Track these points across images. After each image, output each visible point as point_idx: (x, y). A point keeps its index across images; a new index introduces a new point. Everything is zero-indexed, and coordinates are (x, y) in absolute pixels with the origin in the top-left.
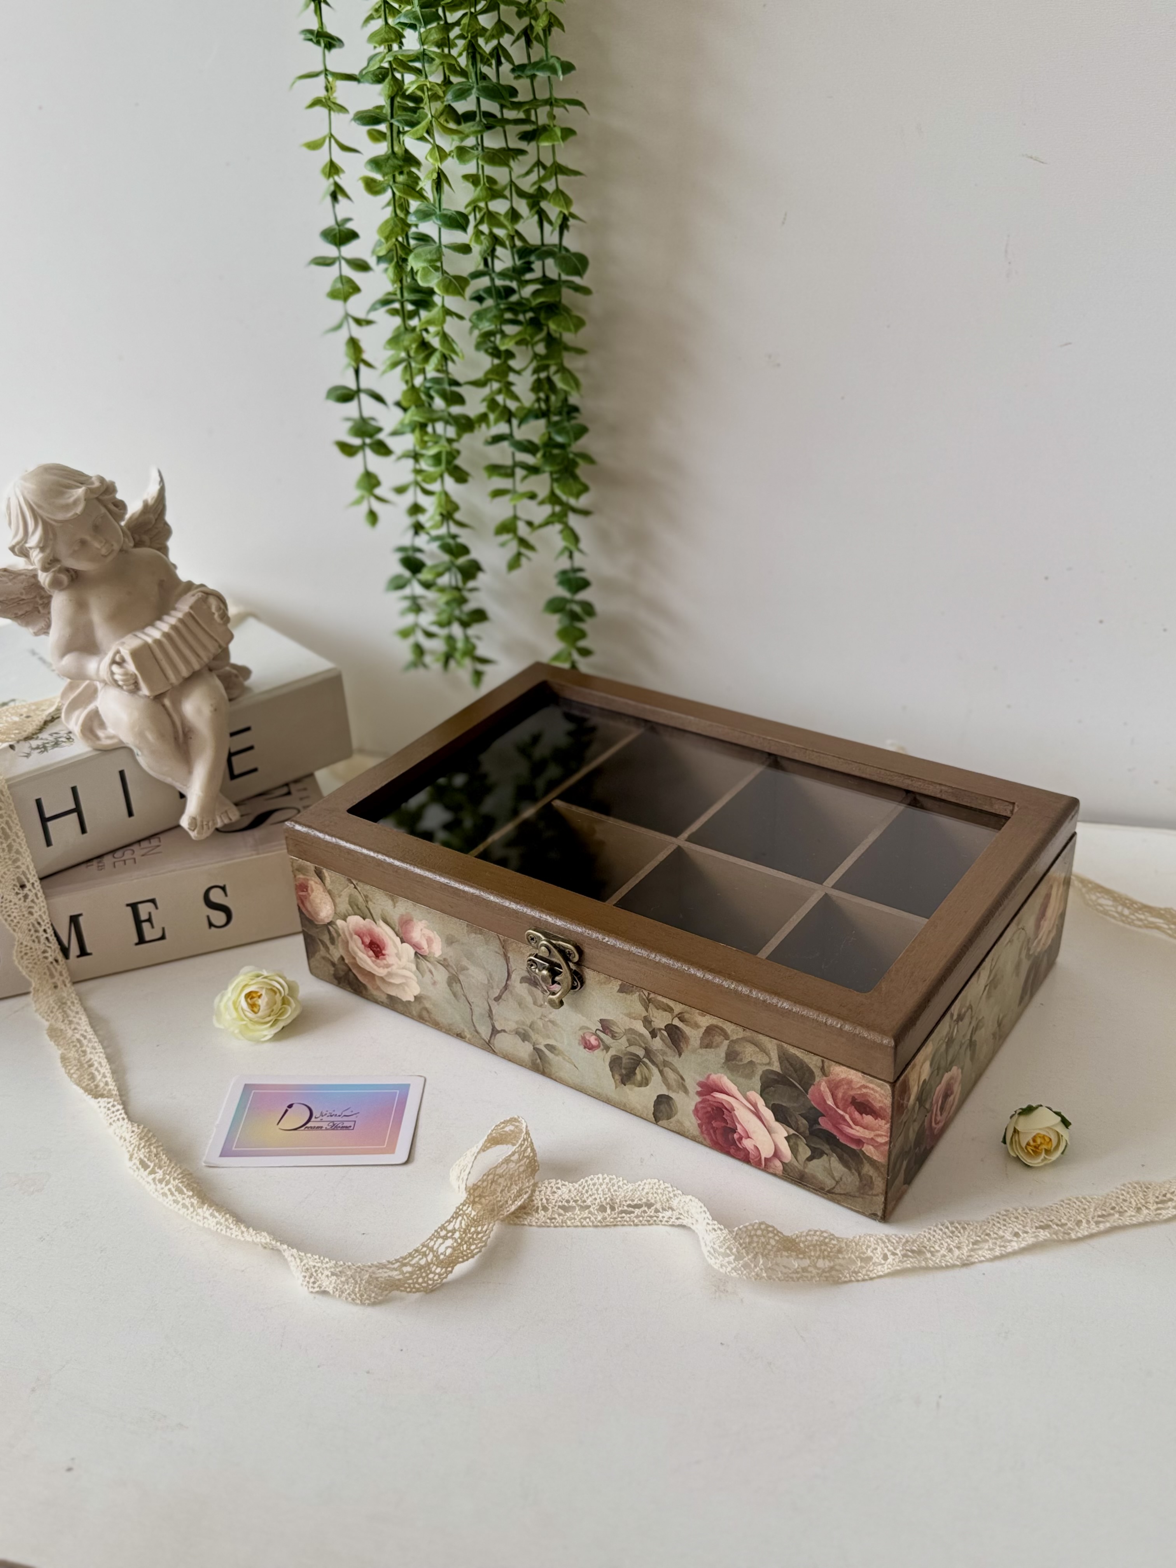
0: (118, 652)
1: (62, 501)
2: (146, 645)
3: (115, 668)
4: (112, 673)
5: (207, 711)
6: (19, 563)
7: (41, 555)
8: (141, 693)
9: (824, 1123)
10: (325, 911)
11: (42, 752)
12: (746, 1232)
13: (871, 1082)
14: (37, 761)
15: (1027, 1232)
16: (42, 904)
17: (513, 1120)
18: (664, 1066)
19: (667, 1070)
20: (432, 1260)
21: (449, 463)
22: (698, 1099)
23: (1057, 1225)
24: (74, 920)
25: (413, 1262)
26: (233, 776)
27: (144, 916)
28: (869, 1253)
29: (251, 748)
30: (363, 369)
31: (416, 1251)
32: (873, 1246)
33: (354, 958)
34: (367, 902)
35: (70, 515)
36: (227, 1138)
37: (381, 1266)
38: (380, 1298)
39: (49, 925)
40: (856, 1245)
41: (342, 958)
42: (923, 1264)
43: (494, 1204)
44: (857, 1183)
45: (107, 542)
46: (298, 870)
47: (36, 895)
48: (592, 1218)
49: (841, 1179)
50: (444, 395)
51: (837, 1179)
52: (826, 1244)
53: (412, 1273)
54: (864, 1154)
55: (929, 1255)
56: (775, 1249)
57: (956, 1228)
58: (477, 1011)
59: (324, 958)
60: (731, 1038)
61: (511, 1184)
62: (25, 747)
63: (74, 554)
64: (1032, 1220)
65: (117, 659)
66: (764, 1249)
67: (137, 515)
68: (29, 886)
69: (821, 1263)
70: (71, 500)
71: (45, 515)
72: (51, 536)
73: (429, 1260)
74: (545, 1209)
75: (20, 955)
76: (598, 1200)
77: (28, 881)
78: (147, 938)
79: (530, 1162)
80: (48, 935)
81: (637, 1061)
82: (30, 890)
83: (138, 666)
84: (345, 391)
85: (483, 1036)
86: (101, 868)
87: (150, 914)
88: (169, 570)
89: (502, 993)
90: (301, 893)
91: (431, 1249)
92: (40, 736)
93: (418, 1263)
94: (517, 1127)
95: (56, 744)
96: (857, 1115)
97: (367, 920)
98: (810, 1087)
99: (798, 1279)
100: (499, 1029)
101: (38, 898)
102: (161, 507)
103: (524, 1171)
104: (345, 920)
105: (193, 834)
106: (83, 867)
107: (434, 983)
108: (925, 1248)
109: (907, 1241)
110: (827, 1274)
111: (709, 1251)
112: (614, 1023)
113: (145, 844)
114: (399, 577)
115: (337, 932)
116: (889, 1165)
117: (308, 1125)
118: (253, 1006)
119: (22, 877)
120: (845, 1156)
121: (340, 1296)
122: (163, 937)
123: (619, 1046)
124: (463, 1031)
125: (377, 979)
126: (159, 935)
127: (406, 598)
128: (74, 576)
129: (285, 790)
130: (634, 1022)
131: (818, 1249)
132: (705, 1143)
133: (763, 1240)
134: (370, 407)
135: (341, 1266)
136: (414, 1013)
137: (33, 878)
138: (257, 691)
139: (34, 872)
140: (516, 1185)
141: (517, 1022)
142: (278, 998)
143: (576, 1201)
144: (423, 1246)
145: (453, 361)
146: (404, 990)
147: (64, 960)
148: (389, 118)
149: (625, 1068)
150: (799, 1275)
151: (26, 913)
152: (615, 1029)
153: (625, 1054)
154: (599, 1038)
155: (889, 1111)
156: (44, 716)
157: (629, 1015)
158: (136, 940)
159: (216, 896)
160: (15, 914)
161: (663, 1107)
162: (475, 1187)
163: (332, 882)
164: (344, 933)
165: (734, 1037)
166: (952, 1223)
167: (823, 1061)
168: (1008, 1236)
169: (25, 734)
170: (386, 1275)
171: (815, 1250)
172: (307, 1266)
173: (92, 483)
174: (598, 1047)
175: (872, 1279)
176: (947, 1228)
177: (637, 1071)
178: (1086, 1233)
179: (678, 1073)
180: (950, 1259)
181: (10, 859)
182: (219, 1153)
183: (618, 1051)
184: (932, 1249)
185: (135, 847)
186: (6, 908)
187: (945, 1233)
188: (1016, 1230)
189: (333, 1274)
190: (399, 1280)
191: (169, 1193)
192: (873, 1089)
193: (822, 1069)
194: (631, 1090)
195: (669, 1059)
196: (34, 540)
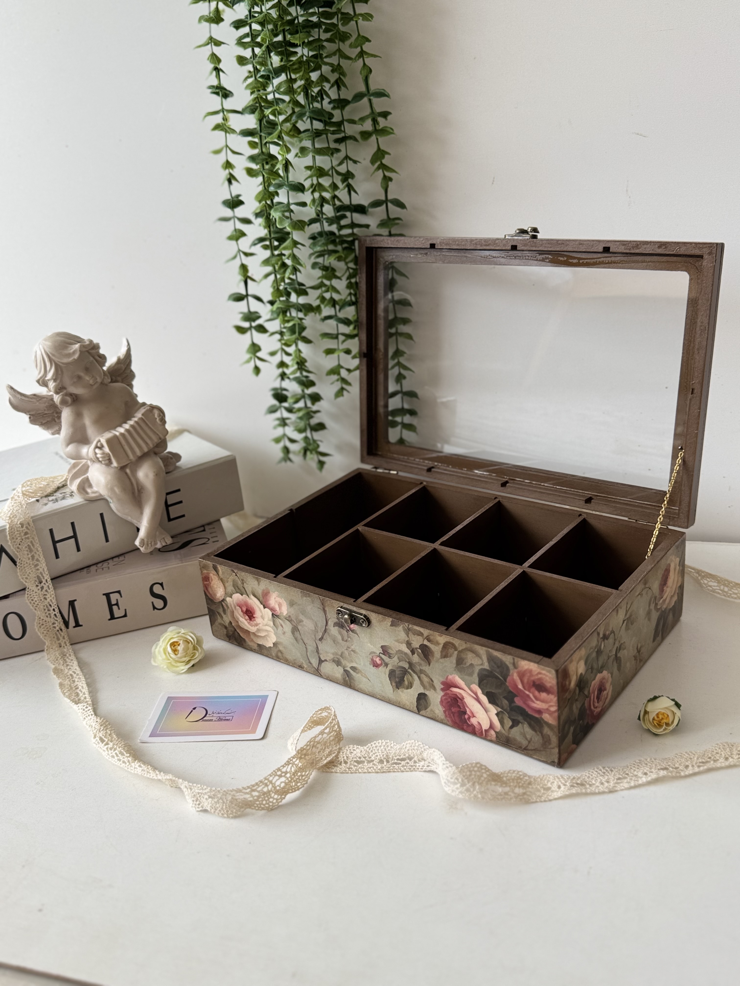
0: (99, 441)
1: (66, 352)
2: (115, 436)
3: (97, 451)
4: (96, 454)
5: (151, 475)
6: (42, 391)
7: (54, 384)
8: (112, 466)
9: (518, 701)
10: (219, 593)
11: (55, 502)
12: (467, 768)
13: (543, 669)
14: (51, 507)
15: (652, 772)
16: (52, 593)
17: (326, 709)
18: (421, 673)
19: (423, 676)
20: (271, 789)
21: (300, 333)
22: (442, 694)
23: (673, 768)
24: (72, 603)
25: (259, 789)
26: (170, 520)
27: (114, 602)
28: (549, 785)
29: (181, 502)
30: (249, 281)
31: (261, 782)
32: (552, 781)
33: (238, 622)
34: (243, 583)
35: (71, 359)
36: (155, 726)
37: (239, 791)
38: (239, 813)
39: (56, 606)
40: (541, 780)
41: (231, 623)
42: (584, 791)
43: (313, 760)
44: (541, 741)
45: (93, 377)
46: (203, 567)
47: (48, 586)
48: (375, 768)
49: (531, 739)
50: (296, 291)
51: (529, 739)
52: (521, 779)
53: (259, 797)
54: (543, 720)
55: (588, 786)
56: (486, 780)
57: (607, 770)
58: (310, 648)
59: (220, 624)
60: (459, 650)
61: (325, 748)
62: (45, 500)
63: (74, 384)
64: (656, 765)
65: (99, 445)
66: (479, 779)
67: (113, 365)
68: (44, 581)
69: (517, 790)
70: (72, 351)
71: (56, 360)
72: (60, 372)
73: (270, 789)
74: (346, 763)
75: (39, 625)
76: (379, 757)
77: (44, 578)
78: (116, 616)
79: (337, 734)
80: (56, 613)
81: (404, 672)
82: (45, 584)
83: (111, 449)
84: (239, 295)
85: (314, 665)
86: (88, 573)
87: (117, 600)
88: (133, 397)
89: (323, 635)
90: (206, 583)
91: (271, 782)
92: (55, 494)
93: (262, 790)
94: (329, 713)
95: (64, 498)
96: (536, 693)
97: (244, 595)
98: (507, 677)
99: (502, 799)
100: (323, 659)
101: (49, 589)
102: (128, 361)
103: (333, 740)
104: (231, 597)
105: (142, 549)
106: (78, 572)
107: (284, 633)
108: (586, 782)
109: (574, 778)
110: (521, 797)
111: (445, 783)
112: (390, 648)
113: (116, 559)
114: (274, 406)
115: (227, 606)
116: (559, 726)
117: (204, 719)
118: (175, 651)
119: (40, 575)
120: (532, 723)
121: (214, 812)
122: (125, 616)
123: (393, 662)
124: (302, 663)
125: (251, 634)
126: (123, 614)
127: (278, 419)
128: (75, 399)
129: (202, 529)
130: (401, 645)
131: (515, 781)
132: (448, 723)
133: (478, 773)
134: (255, 306)
135: (214, 791)
136: (274, 654)
137: (47, 577)
138: (184, 468)
139: (47, 573)
140: (328, 748)
141: (333, 654)
142: (190, 646)
143: (365, 758)
144: (265, 779)
145: (300, 271)
146: (267, 640)
147: (65, 629)
148: (259, 132)
149: (398, 678)
150: (502, 797)
151: (42, 598)
152: (390, 651)
153: (397, 668)
154: (381, 659)
155: (556, 688)
156: (57, 484)
157: (397, 641)
158: (109, 617)
159: (157, 589)
160: (36, 599)
161: (422, 702)
162: (302, 749)
163: (223, 573)
164: (231, 605)
165: (460, 649)
166: (604, 768)
167: (514, 659)
168: (640, 774)
169: (45, 494)
170: (242, 797)
171: (513, 782)
172: (194, 793)
173: (85, 342)
174: (381, 664)
175: (550, 800)
176: (601, 770)
177: (405, 679)
178: (691, 772)
179: (429, 677)
180: (601, 789)
181: (33, 564)
182: (149, 735)
183: (393, 666)
184: (590, 783)
185: (110, 561)
186: (30, 595)
187: (599, 774)
188: (645, 771)
189: (210, 797)
190: (250, 801)
191: (115, 755)
192: (544, 674)
193: (514, 664)
194: (402, 692)
195: (424, 668)
196: (50, 375)
